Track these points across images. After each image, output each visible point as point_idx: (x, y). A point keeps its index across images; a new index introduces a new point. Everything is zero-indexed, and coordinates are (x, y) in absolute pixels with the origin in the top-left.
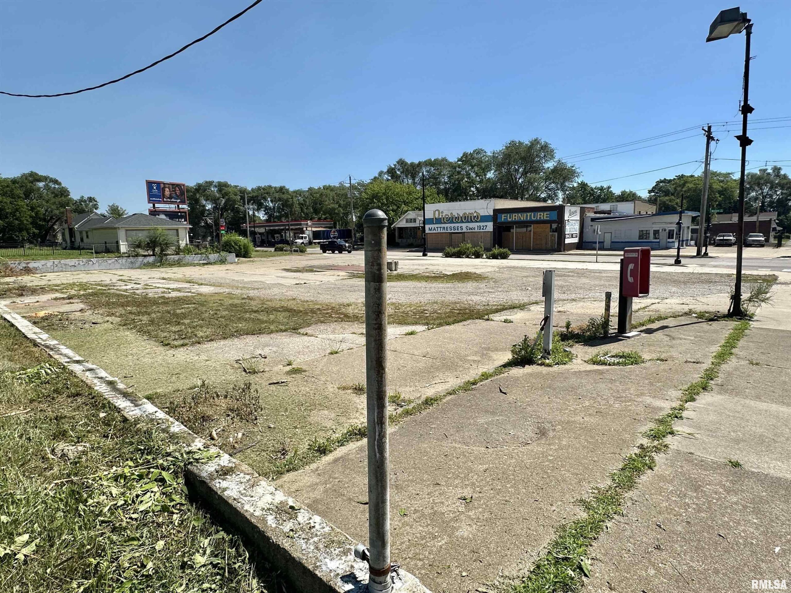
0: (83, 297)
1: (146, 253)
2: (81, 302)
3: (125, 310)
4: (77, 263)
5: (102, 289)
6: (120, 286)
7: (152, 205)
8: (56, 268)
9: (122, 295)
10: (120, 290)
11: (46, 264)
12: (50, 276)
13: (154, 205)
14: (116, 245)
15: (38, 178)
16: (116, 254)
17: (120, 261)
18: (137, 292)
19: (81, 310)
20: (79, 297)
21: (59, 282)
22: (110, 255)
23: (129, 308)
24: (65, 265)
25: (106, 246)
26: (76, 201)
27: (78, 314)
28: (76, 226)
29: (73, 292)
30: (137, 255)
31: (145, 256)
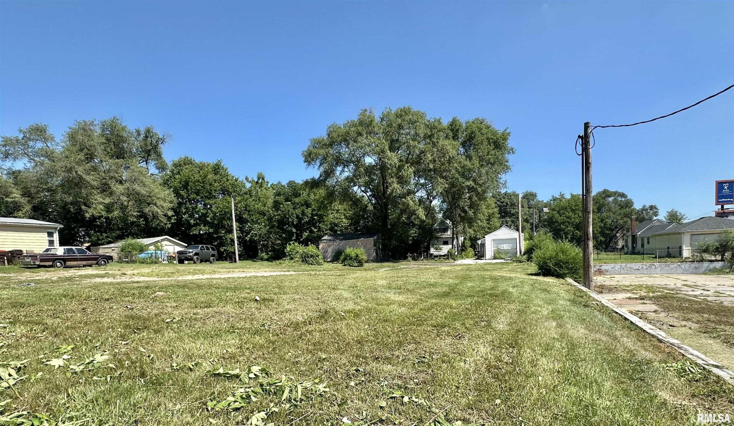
0: (653, 299)
1: (713, 258)
2: (653, 303)
3: (703, 317)
4: (641, 267)
5: (670, 293)
6: (687, 291)
7: (720, 207)
8: (622, 271)
9: (693, 301)
10: (689, 295)
11: (614, 267)
12: (618, 277)
13: (722, 207)
14: (678, 249)
15: (609, 194)
16: (679, 259)
17: (683, 266)
18: (709, 299)
19: (655, 311)
20: (650, 299)
21: (628, 283)
22: (673, 260)
23: (706, 315)
24: (630, 268)
25: (668, 251)
26: (638, 211)
27: (653, 314)
28: (639, 233)
29: (643, 294)
30: (702, 260)
31: (711, 261)
